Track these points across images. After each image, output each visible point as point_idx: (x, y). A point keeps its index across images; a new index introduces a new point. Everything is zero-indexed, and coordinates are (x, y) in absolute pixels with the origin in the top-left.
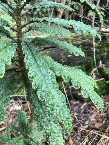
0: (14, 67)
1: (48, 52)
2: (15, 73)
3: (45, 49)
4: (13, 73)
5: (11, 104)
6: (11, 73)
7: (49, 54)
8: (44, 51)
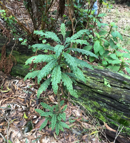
0: (92, 86)
1: (125, 91)
2: (91, 91)
3: (124, 88)
4: (89, 90)
5: (76, 109)
6: (88, 89)
7: (125, 94)
8: (122, 89)
